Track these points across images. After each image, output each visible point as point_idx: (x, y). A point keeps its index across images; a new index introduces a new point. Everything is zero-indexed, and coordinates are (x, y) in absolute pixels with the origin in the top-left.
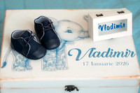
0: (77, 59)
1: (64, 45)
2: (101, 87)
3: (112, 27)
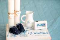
1: (26, 31)
3: (41, 25)
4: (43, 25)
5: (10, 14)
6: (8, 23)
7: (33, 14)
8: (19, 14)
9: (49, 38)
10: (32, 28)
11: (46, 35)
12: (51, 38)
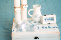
0: (38, 29)
2: (47, 37)
3: (49, 19)
4: (51, 19)
5: (16, 8)
6: (14, 18)
7: (40, 7)
8: (25, 7)
9: (58, 33)
10: (40, 22)
11: (54, 30)
12: (60, 33)
